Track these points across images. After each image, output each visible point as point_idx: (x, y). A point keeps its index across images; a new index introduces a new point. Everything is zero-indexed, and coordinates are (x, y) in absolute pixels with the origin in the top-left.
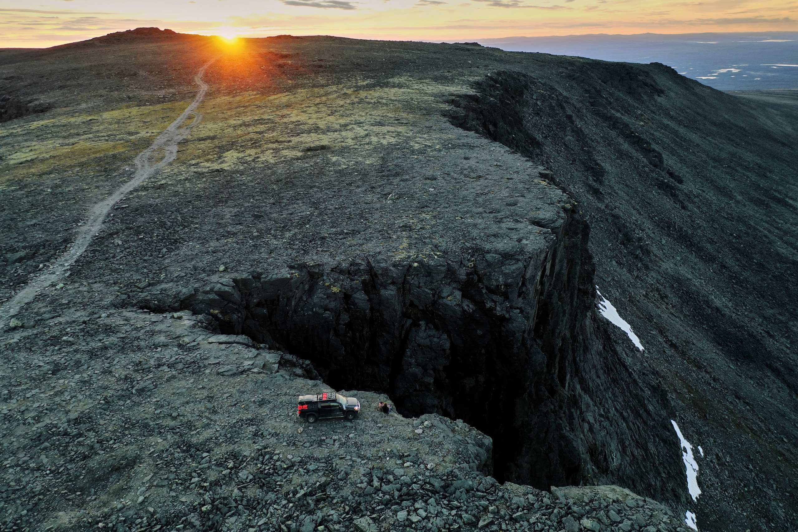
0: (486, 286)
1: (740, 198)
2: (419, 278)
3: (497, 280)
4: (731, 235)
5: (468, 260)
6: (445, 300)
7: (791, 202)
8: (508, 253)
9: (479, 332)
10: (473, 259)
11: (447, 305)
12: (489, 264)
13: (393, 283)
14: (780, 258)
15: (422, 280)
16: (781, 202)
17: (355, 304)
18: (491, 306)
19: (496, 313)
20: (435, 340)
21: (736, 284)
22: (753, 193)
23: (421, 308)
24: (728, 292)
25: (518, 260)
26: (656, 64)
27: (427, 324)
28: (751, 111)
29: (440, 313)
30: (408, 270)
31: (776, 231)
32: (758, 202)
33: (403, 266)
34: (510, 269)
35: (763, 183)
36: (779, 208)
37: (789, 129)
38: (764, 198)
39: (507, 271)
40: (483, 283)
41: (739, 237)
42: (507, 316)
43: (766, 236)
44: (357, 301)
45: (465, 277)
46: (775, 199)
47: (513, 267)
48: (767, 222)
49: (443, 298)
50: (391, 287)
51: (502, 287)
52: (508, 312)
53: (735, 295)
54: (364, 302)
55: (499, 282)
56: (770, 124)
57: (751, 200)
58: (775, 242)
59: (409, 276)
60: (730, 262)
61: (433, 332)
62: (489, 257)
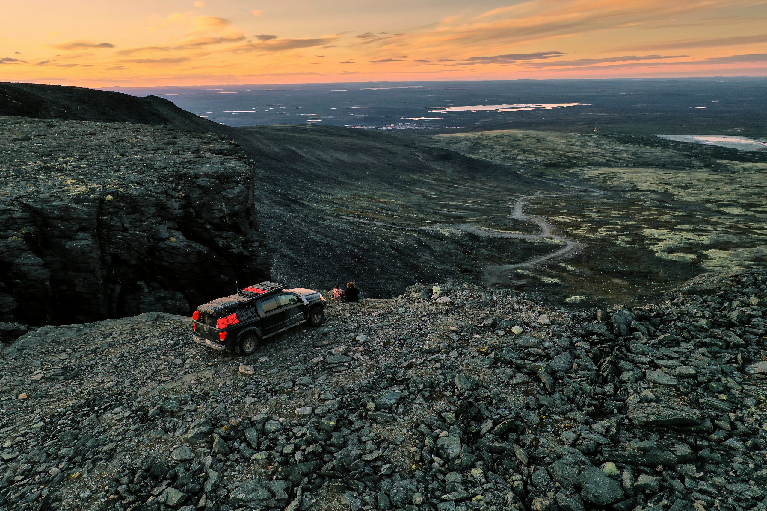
0: (208, 221)
1: (266, 202)
2: (120, 217)
3: (220, 210)
4: (276, 230)
5: (174, 190)
6: (167, 242)
7: (301, 201)
8: (222, 175)
9: (224, 278)
10: (180, 187)
11: (175, 248)
12: (205, 190)
13: (82, 229)
14: (317, 243)
15: (127, 219)
16: (295, 202)
17: (22, 275)
18: (224, 244)
19: (233, 252)
20: (170, 302)
21: (298, 267)
22: (275, 198)
23: (133, 262)
24: (295, 275)
25: (237, 182)
26: (152, 97)
27: (148, 284)
28: (244, 136)
29: (165, 264)
30: (101, 208)
31: (304, 224)
32: (281, 204)
33: (93, 200)
34: (233, 193)
35: (278, 190)
36: (297, 207)
37: (276, 149)
38: (283, 201)
39: (231, 196)
40: (202, 218)
41: (281, 231)
42: (246, 253)
43: (299, 229)
44: (25, 268)
45: (181, 211)
46: (290, 200)
47: (236, 190)
48: (294, 217)
49: (164, 240)
50: (82, 235)
51: (227, 219)
52: (245, 248)
53: (300, 276)
54: (37, 268)
55: (224, 211)
56: (261, 146)
57: (275, 202)
58: (306, 232)
59: (105, 215)
60: (285, 251)
61: (162, 293)
62: (201, 181)
